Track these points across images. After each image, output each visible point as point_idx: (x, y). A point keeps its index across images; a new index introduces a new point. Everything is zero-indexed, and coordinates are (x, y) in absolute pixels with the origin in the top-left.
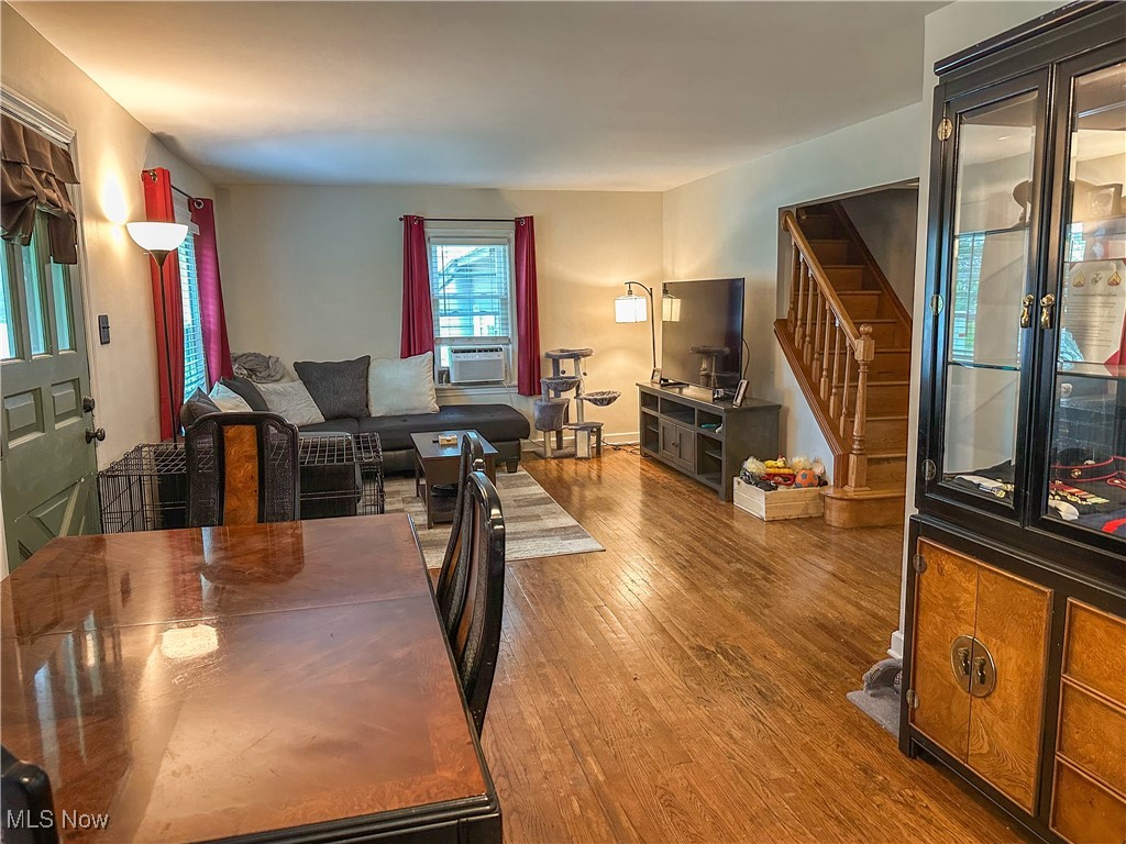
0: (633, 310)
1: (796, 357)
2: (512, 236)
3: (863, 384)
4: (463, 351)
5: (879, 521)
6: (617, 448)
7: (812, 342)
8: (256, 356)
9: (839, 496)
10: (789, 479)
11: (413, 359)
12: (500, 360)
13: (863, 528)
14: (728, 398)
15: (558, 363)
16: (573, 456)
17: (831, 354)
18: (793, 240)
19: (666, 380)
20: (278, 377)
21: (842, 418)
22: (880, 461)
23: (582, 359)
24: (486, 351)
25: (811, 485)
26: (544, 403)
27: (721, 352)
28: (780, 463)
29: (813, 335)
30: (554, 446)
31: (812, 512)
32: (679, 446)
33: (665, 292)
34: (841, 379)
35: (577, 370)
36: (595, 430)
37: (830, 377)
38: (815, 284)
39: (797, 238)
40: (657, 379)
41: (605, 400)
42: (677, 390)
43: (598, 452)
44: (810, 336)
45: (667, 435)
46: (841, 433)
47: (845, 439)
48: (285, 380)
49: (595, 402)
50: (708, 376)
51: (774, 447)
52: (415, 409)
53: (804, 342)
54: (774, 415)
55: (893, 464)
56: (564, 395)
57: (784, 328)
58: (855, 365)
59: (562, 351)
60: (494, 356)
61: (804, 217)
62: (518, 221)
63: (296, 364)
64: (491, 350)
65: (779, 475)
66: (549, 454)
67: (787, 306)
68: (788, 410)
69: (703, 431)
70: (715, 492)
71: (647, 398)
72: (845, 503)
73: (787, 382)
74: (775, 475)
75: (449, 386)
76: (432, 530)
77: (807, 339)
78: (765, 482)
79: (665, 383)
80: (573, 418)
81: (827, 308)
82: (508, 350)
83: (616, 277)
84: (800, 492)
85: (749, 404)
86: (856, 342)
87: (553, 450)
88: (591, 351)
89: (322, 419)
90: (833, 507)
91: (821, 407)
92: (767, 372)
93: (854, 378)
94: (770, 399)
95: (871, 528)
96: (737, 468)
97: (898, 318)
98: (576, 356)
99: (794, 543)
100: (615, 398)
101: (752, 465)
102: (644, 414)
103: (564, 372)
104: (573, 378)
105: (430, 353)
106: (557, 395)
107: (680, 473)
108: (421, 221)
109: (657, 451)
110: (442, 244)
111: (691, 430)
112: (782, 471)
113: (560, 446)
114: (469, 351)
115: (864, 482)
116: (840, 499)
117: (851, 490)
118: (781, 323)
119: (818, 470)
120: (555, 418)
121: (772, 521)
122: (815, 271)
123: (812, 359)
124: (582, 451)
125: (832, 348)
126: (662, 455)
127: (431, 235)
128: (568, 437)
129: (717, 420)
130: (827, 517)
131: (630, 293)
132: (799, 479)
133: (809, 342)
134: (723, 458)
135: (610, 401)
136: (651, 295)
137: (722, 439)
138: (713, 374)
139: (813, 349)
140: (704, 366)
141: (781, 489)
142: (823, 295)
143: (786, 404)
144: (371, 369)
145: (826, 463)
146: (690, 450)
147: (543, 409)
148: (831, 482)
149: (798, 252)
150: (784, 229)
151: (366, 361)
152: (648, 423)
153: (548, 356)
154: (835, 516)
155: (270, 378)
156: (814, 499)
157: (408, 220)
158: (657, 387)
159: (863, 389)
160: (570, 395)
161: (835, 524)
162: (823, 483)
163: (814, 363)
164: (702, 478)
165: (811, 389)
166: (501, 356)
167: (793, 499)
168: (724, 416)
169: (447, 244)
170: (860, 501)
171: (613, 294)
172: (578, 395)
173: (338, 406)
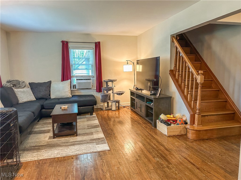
0: (129, 68)
1: (176, 81)
2: (94, 47)
3: (200, 90)
4: (80, 80)
5: (206, 137)
6: (124, 107)
7: (182, 77)
8: (17, 81)
9: (192, 129)
10: (175, 121)
11: (64, 82)
12: (91, 82)
13: (200, 140)
14: (155, 94)
15: (107, 83)
16: (111, 109)
17: (188, 81)
18: (175, 45)
19: (138, 88)
20: (23, 87)
21: (192, 102)
22: (204, 116)
23: (114, 82)
24: (86, 79)
25: (182, 124)
26: (103, 94)
27: (153, 80)
28: (172, 116)
29: (182, 75)
30: (106, 106)
31: (183, 133)
32: (141, 108)
33: (138, 63)
34: (192, 88)
35: (112, 85)
36: (118, 102)
37: (188, 88)
38: (183, 58)
39: (176, 44)
40: (135, 88)
41: (120, 94)
42: (141, 91)
43: (118, 108)
44: (181, 75)
45: (137, 104)
46: (192, 107)
47: (193, 109)
48: (26, 88)
49: (118, 94)
50: (150, 87)
51: (169, 111)
52: (64, 96)
53: (179, 77)
54: (169, 100)
55: (209, 117)
56: (109, 92)
57: (172, 73)
58: (197, 84)
59: (109, 80)
60: (89, 81)
61: (178, 38)
62: (96, 43)
63: (29, 83)
64: (88, 79)
65: (171, 120)
66: (104, 109)
67: (173, 66)
68: (174, 98)
69: (147, 104)
70: (151, 124)
71: (132, 93)
72: (194, 131)
73: (173, 89)
74: (170, 120)
75: (76, 89)
76: (54, 139)
77: (180, 76)
78: (167, 123)
79: (137, 89)
80: (112, 99)
81: (187, 65)
82: (93, 79)
83: (124, 59)
84: (179, 127)
85: (162, 96)
86: (197, 76)
87: (106, 108)
88: (117, 80)
89: (35, 99)
90: (190, 132)
91: (185, 98)
92: (167, 86)
93: (197, 88)
94: (168, 94)
95: (203, 140)
96: (158, 117)
97: (207, 70)
98: (112, 81)
99: (177, 147)
100: (123, 93)
101: (162, 117)
102: (131, 98)
103: (109, 86)
104: (112, 87)
105: (70, 80)
106: (107, 92)
107: (141, 116)
108: (67, 43)
109: (134, 109)
110: (73, 49)
111: (144, 104)
112: (172, 119)
113: (108, 106)
114: (81, 80)
115: (200, 124)
116: (193, 130)
117: (196, 126)
118: (171, 71)
119: (184, 119)
120: (106, 98)
121: (169, 136)
122: (182, 54)
123: (182, 82)
124: (114, 108)
125: (189, 78)
126: (136, 110)
127: (70, 46)
128: (110, 104)
129: (152, 101)
130: (188, 136)
131: (128, 63)
132: (178, 122)
133: (181, 77)
134: (153, 113)
135: (122, 94)
136: (134, 64)
137: (153, 107)
138: (151, 86)
139: (182, 79)
140: (149, 84)
141: (172, 125)
142: (185, 61)
143: (173, 96)
144: (51, 85)
145: (187, 117)
146: (144, 110)
147: (102, 96)
148: (189, 123)
149: (177, 48)
150: (172, 42)
151: (50, 82)
152: (132, 100)
153: (104, 81)
154: (190, 135)
155: (20, 87)
156: (183, 128)
157: (63, 42)
158: (135, 90)
159: (200, 92)
160: (110, 92)
161: (191, 138)
162: (186, 123)
163: (182, 83)
164: (147, 119)
165: (182, 92)
166: (91, 81)
167: (176, 129)
168: (153, 100)
169: (75, 49)
170: (199, 131)
171: (123, 64)
172: (113, 92)
173: (40, 95)
